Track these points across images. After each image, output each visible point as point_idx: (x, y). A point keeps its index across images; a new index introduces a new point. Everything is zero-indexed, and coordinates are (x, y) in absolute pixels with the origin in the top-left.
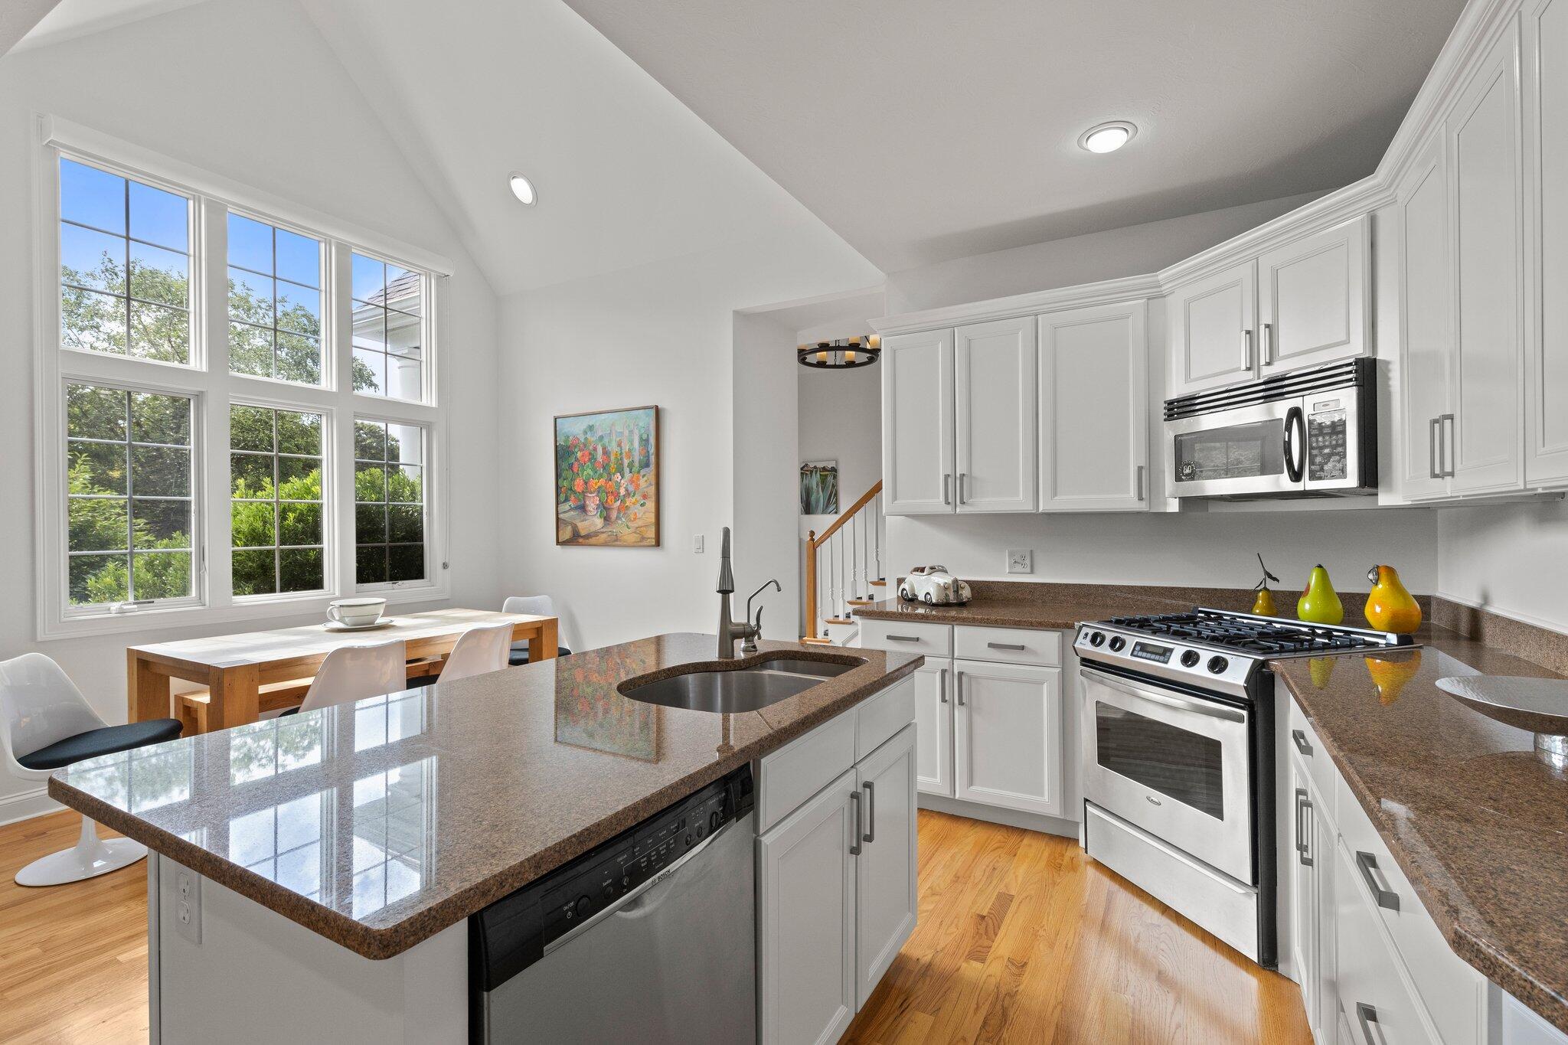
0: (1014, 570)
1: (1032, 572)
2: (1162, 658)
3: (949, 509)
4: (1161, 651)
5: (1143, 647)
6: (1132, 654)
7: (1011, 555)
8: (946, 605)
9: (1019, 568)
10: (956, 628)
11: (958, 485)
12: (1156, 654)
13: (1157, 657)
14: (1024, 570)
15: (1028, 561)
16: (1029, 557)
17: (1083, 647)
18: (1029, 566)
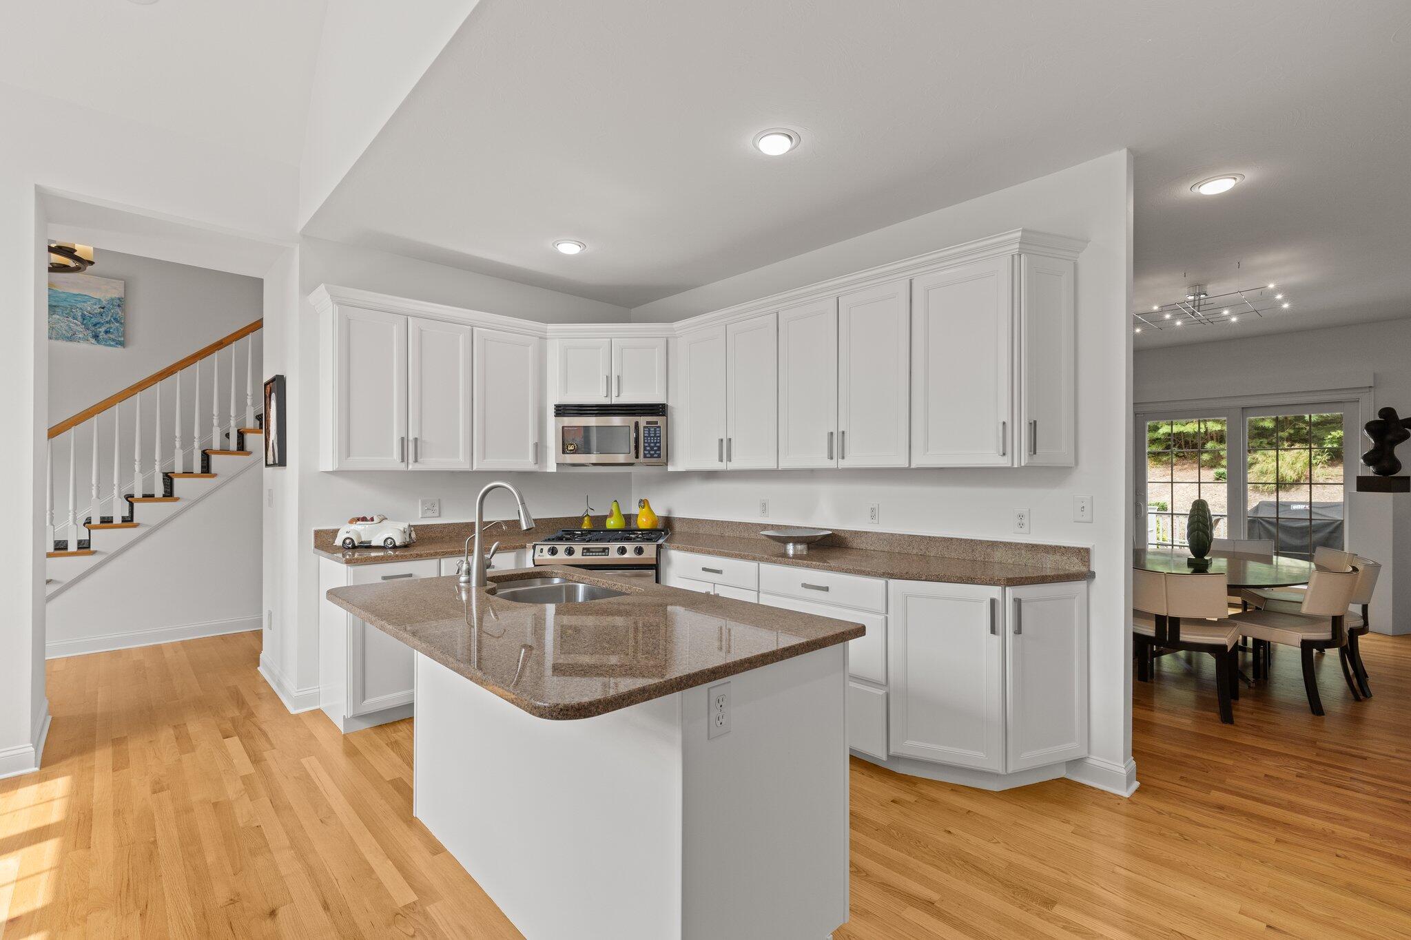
0: (427, 515)
1: (440, 516)
2: (603, 554)
3: (402, 467)
4: (601, 550)
5: (588, 550)
6: (583, 555)
7: (423, 503)
8: (406, 546)
9: (429, 513)
10: (443, 561)
11: (410, 447)
12: (599, 552)
13: (600, 554)
14: (434, 515)
15: (437, 508)
16: (438, 506)
17: (541, 558)
18: (438, 511)
